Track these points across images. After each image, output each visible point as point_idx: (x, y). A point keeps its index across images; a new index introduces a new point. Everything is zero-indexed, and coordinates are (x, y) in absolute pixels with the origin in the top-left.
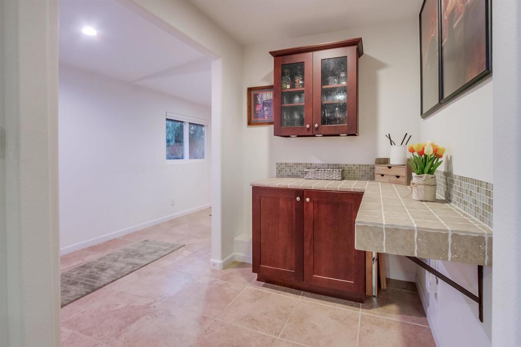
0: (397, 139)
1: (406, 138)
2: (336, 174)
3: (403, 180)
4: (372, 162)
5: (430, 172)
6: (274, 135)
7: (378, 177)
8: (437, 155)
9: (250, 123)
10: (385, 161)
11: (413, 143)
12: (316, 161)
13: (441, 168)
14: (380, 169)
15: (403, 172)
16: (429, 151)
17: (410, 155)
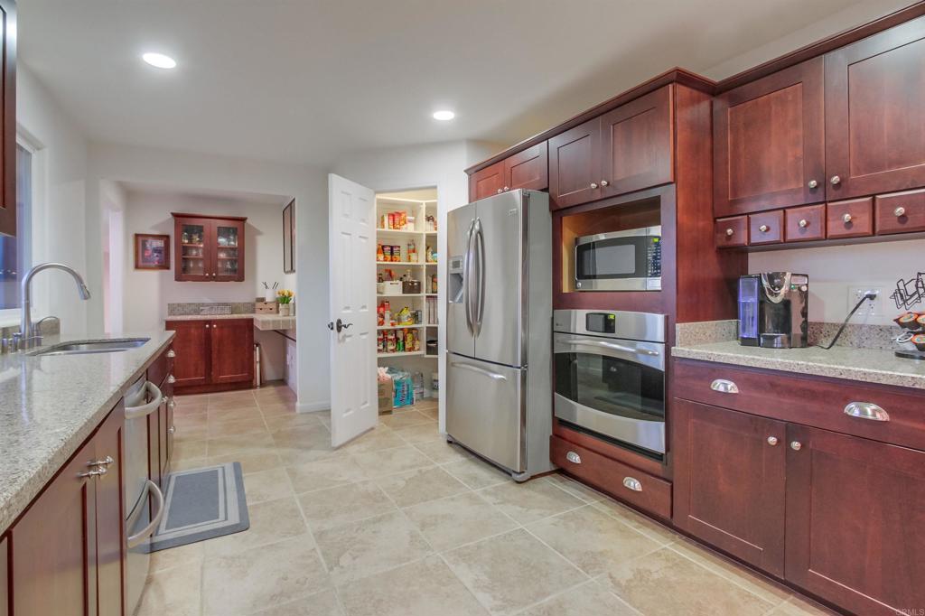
0: (270, 285)
1: (276, 285)
2: (227, 310)
3: (274, 310)
4: (253, 300)
5: (287, 303)
6: (176, 280)
7: (257, 310)
8: (290, 295)
9: (137, 267)
10: (262, 300)
11: (278, 289)
12: (207, 300)
13: (292, 302)
14: (259, 305)
15: (274, 306)
16: (286, 294)
17: (278, 296)
